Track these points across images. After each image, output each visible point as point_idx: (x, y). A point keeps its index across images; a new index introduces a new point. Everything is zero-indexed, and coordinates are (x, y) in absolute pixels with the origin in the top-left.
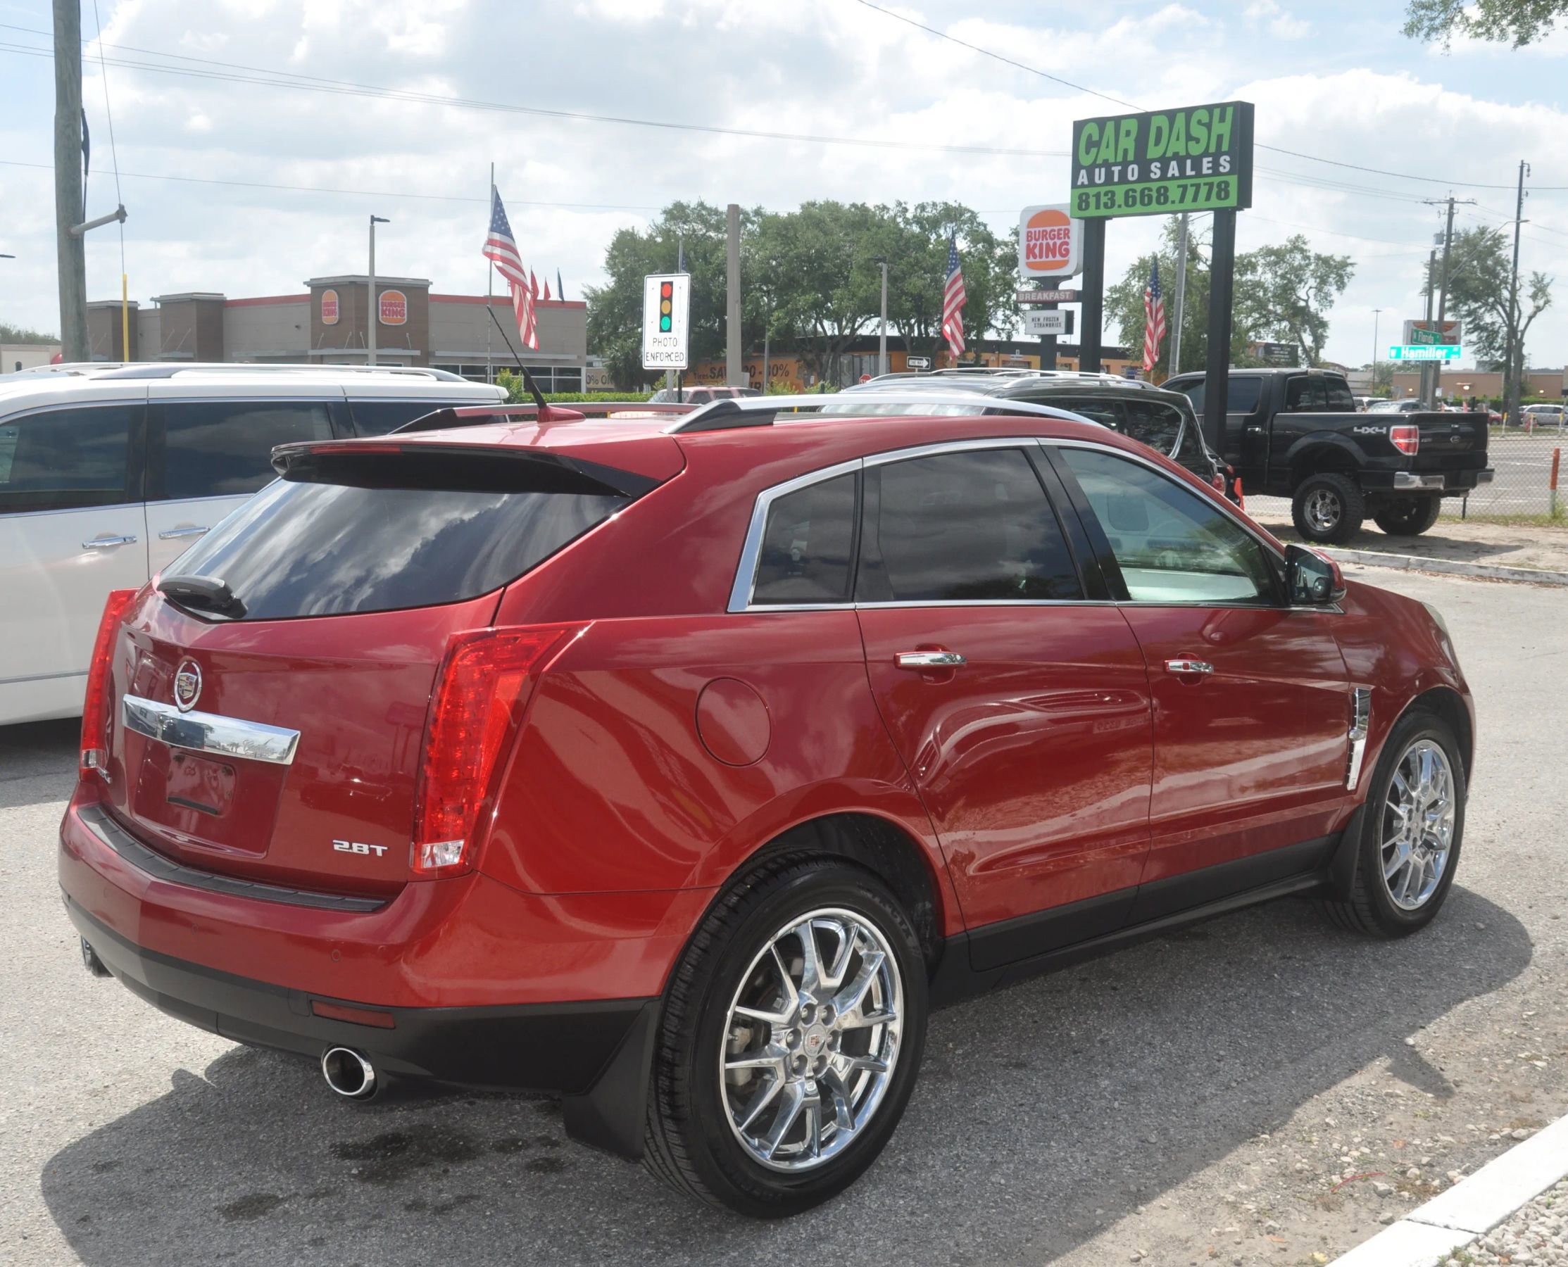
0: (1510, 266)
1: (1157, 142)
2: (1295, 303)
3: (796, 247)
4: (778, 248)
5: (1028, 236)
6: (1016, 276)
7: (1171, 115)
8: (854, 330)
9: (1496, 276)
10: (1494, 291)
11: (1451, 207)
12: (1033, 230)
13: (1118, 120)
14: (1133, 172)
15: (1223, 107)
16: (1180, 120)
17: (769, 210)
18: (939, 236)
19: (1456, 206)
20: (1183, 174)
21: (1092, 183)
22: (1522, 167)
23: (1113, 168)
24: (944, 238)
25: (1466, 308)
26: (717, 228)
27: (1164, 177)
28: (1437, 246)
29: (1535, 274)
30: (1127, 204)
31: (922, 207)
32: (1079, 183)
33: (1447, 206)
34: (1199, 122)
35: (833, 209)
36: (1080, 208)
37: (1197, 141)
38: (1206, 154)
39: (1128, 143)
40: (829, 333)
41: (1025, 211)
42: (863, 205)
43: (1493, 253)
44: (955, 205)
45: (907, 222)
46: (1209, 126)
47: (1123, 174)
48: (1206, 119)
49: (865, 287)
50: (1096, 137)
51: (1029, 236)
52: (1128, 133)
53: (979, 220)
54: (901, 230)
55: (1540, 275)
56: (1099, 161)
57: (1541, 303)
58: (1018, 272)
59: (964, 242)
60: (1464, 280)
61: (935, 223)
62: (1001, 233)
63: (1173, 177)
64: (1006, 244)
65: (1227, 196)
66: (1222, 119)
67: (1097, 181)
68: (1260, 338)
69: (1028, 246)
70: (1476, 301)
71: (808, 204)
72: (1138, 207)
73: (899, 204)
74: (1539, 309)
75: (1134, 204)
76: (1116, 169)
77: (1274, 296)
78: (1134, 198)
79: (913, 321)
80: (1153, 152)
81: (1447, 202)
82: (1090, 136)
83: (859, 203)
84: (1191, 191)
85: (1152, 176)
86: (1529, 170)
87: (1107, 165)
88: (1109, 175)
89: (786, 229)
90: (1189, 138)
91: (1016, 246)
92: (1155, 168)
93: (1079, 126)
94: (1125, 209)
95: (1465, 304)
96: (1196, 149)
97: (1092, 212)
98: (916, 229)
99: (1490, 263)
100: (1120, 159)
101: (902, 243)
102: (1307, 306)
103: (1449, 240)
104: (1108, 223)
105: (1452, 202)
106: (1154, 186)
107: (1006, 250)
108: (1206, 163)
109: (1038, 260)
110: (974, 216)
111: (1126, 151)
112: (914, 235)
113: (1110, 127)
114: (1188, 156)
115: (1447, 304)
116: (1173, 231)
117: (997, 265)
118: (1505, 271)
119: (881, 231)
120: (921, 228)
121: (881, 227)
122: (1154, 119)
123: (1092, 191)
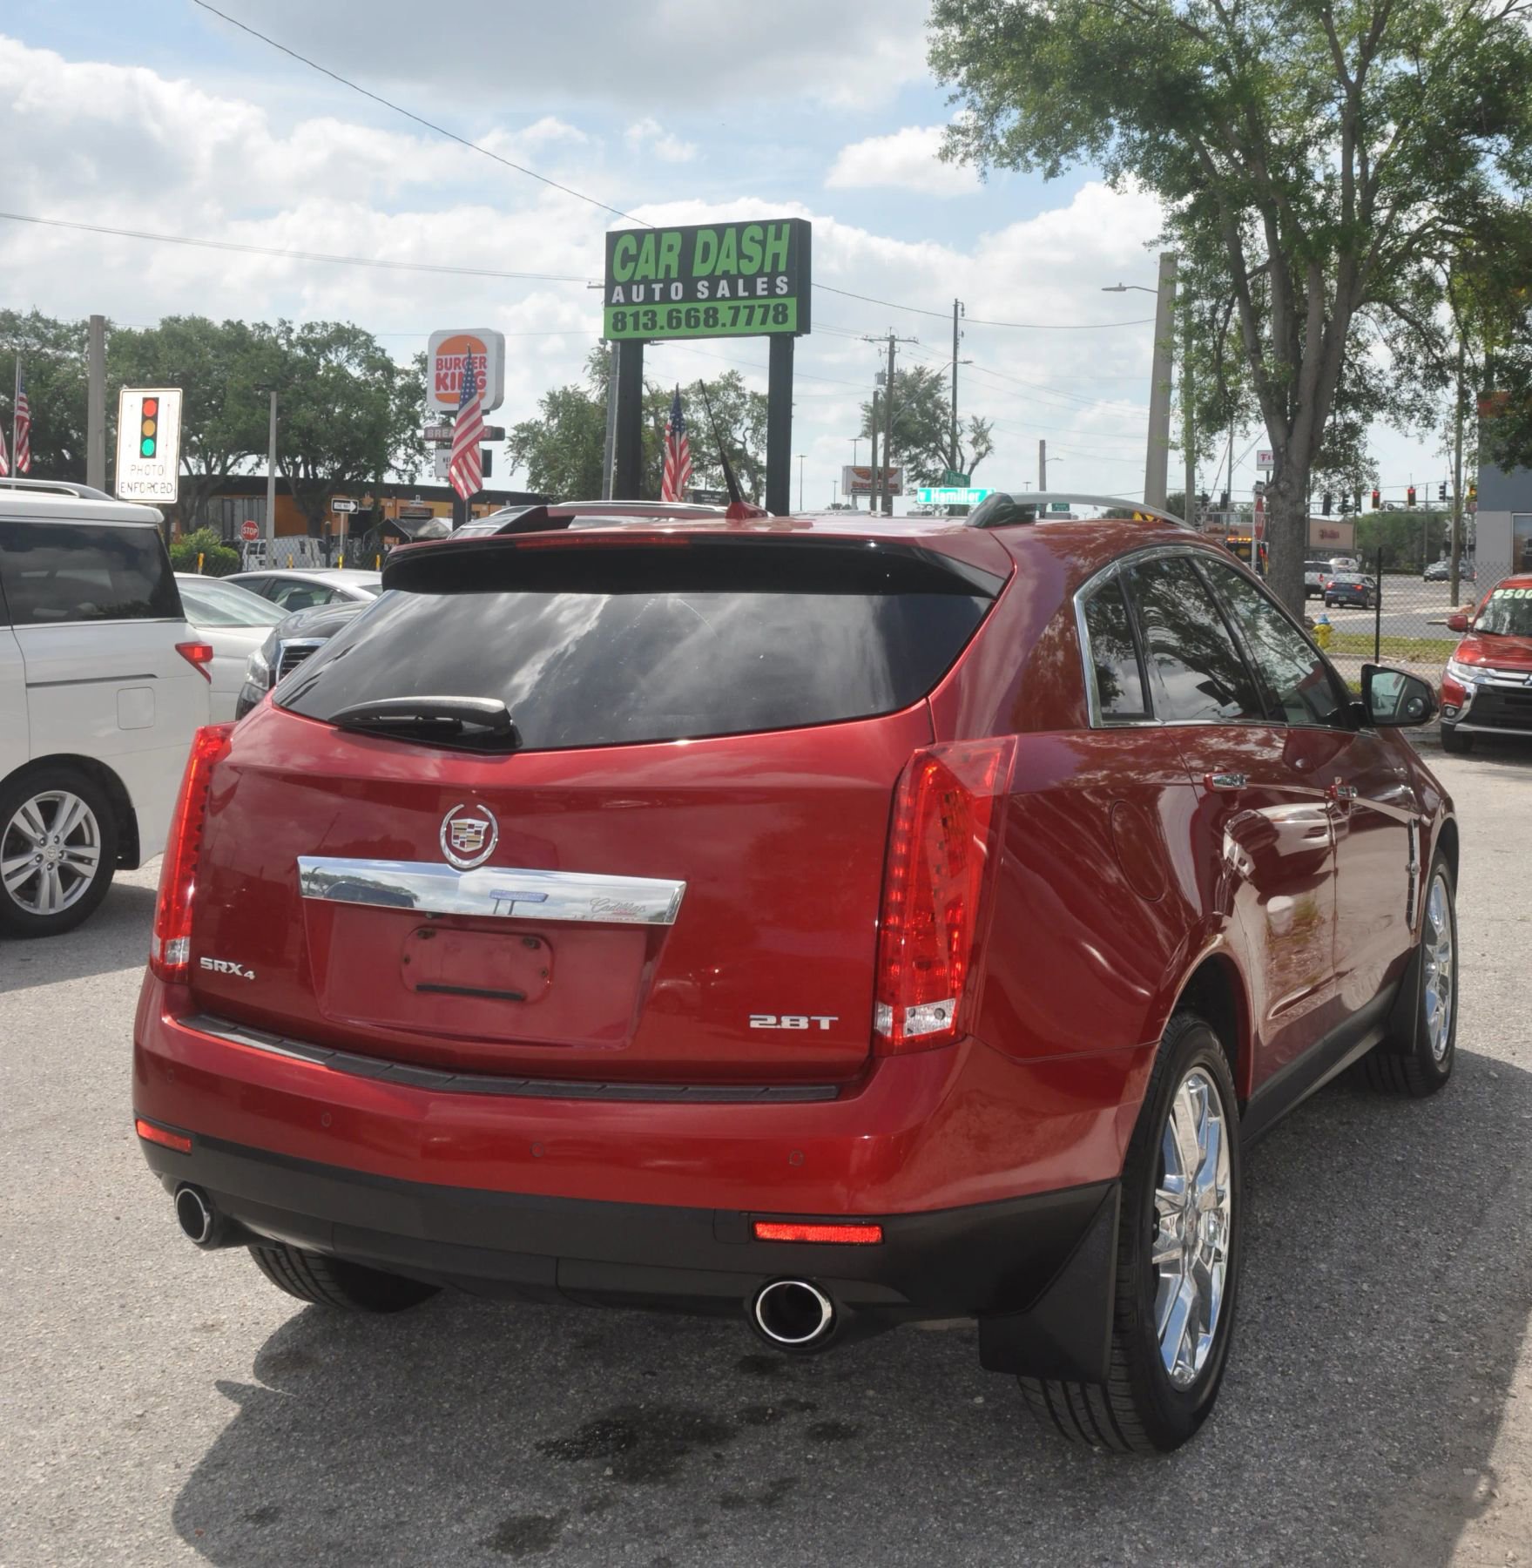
0: (949, 410)
1: (705, 259)
2: (731, 445)
3: (156, 370)
4: (134, 370)
6: (419, 410)
7: (720, 229)
8: (225, 469)
9: (936, 419)
10: (936, 437)
11: (892, 346)
12: (443, 357)
13: (658, 233)
14: (677, 291)
15: (779, 224)
16: (730, 236)
17: (120, 325)
18: (329, 362)
19: (896, 344)
20: (734, 294)
21: (629, 301)
22: (956, 306)
23: (654, 286)
24: (335, 364)
25: (907, 453)
26: (56, 344)
27: (712, 296)
28: (880, 386)
29: (975, 419)
30: (670, 326)
31: (310, 328)
32: (614, 301)
33: (887, 344)
34: (752, 239)
35: (200, 326)
36: (615, 328)
37: (750, 259)
38: (760, 273)
39: (671, 259)
40: (195, 472)
41: (435, 335)
42: (240, 323)
43: (931, 396)
44: (347, 326)
45: (291, 344)
46: (763, 243)
47: (665, 292)
48: (760, 236)
49: (244, 418)
50: (633, 251)
51: (439, 364)
52: (670, 248)
53: (376, 344)
54: (285, 352)
55: (980, 418)
56: (638, 277)
57: (982, 449)
58: (422, 405)
59: (358, 369)
60: (903, 424)
62: (403, 360)
63: (723, 298)
64: (407, 373)
65: (785, 320)
66: (778, 237)
67: (635, 299)
68: (694, 484)
69: (438, 376)
70: (918, 447)
71: (171, 319)
72: (683, 330)
73: (283, 323)
74: (981, 456)
75: (679, 325)
76: (657, 287)
77: (708, 437)
78: (679, 320)
79: (299, 459)
80: (700, 269)
81: (887, 339)
82: (626, 250)
83: (235, 320)
84: (744, 314)
85: (699, 295)
86: (963, 310)
87: (646, 281)
88: (649, 293)
90: (741, 255)
91: (421, 377)
92: (703, 288)
93: (613, 239)
94: (667, 331)
95: (906, 449)
96: (749, 268)
97: (629, 333)
98: (300, 352)
99: (929, 405)
100: (661, 275)
101: (286, 368)
102: (744, 449)
103: (892, 379)
105: (892, 340)
106: (702, 306)
107: (407, 379)
108: (761, 284)
109: (450, 391)
110: (370, 339)
111: (668, 268)
112: (300, 360)
113: (650, 240)
114: (740, 275)
115: (891, 449)
116: (599, 363)
117: (396, 396)
118: (945, 414)
119: (262, 353)
120: (308, 351)
121: (260, 349)
122: (700, 233)
123: (629, 310)
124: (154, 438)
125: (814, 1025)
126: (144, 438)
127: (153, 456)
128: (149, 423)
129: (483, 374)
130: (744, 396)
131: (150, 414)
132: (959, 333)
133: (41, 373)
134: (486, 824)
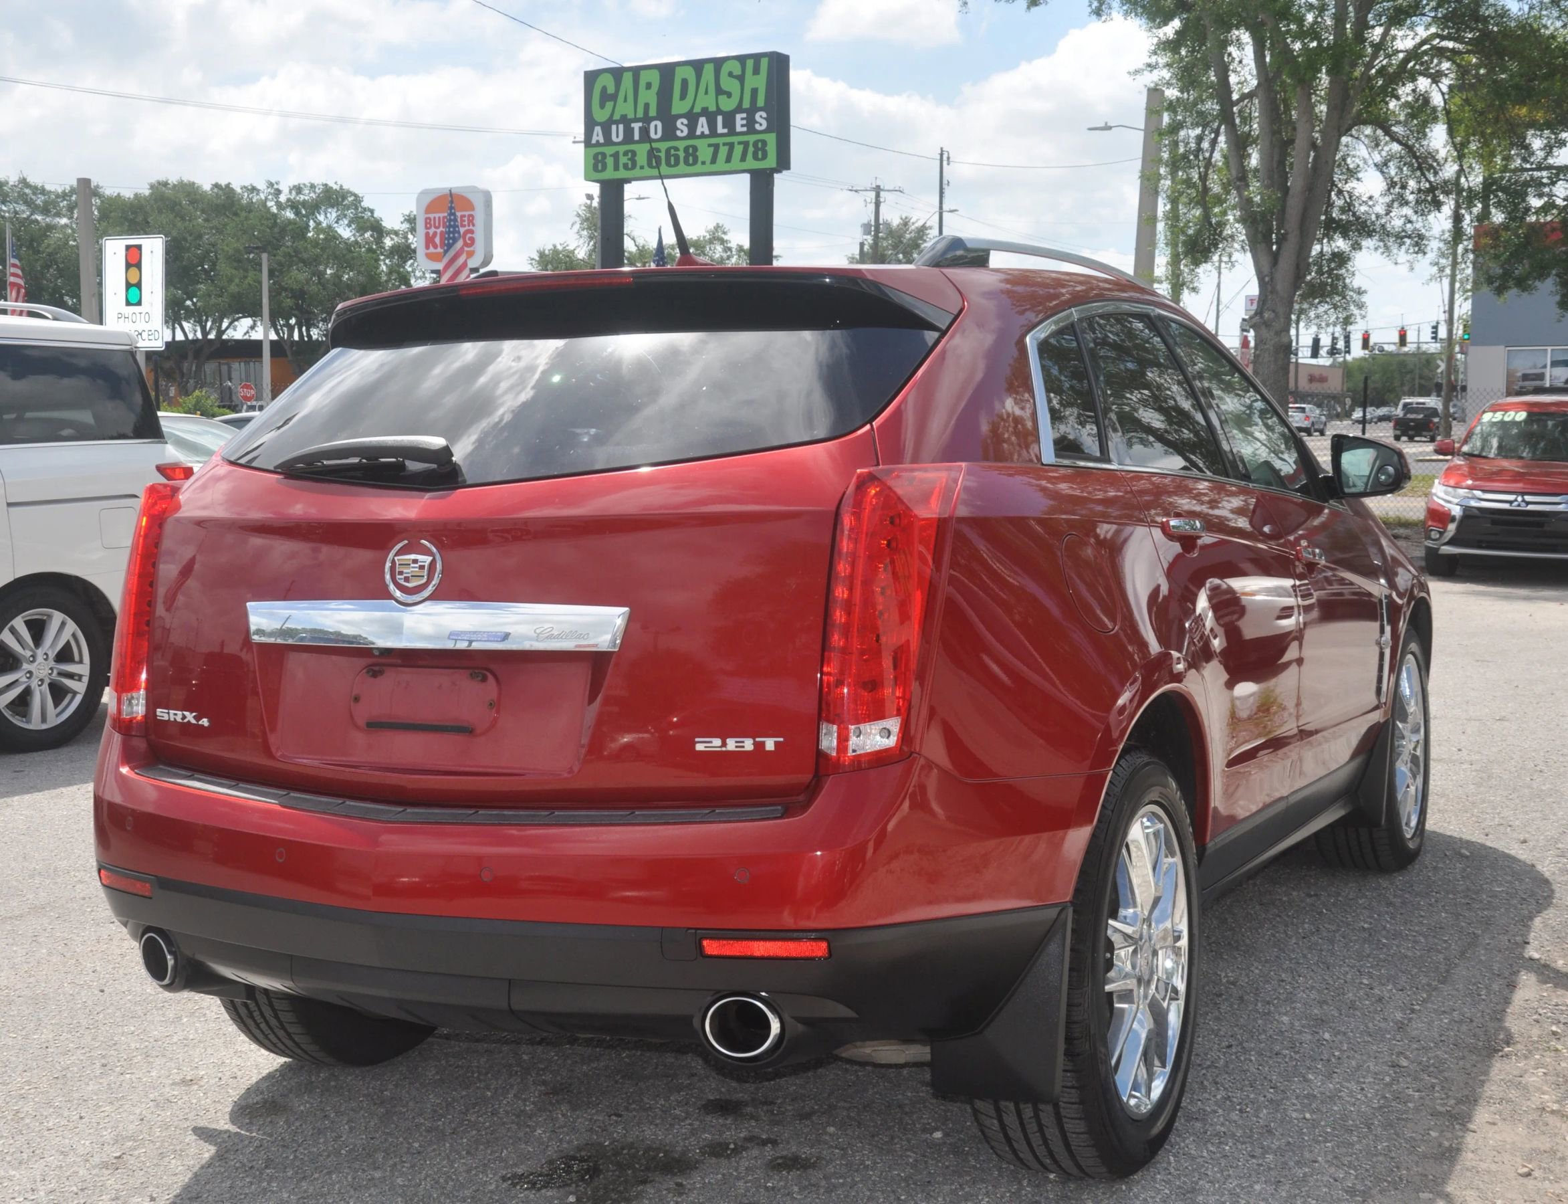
1: (683, 96)
5: (426, 223)
6: (410, 269)
7: (698, 65)
8: (221, 332)
11: (878, 196)
12: (432, 216)
13: (636, 71)
14: (656, 129)
15: (757, 57)
18: (319, 223)
19: (882, 194)
20: (713, 132)
21: (608, 141)
22: (942, 155)
23: (633, 125)
24: (324, 225)
26: (45, 211)
27: (692, 135)
28: (865, 237)
30: (650, 166)
31: (298, 189)
32: (594, 141)
33: (873, 194)
34: (730, 74)
35: (189, 190)
36: (595, 169)
37: (729, 95)
38: (739, 109)
39: (650, 97)
40: (191, 336)
41: (425, 192)
42: (228, 185)
43: (918, 245)
44: (335, 187)
45: (280, 206)
46: (741, 79)
47: (645, 132)
48: (737, 71)
49: (237, 281)
50: (611, 90)
51: (428, 223)
52: (649, 86)
53: (365, 204)
54: (275, 215)
56: (617, 117)
58: (412, 265)
59: (348, 230)
61: (314, 207)
63: (703, 135)
64: (396, 233)
65: (765, 157)
66: (756, 71)
67: (614, 138)
69: (427, 234)
71: (159, 183)
72: (664, 169)
73: (271, 185)
75: (658, 165)
76: (636, 126)
78: (659, 158)
79: (293, 321)
80: (679, 107)
81: (873, 189)
82: (604, 89)
83: (223, 183)
84: (723, 151)
85: (679, 133)
86: (948, 158)
87: (626, 121)
88: (629, 132)
89: (134, 213)
90: (719, 91)
91: (410, 236)
92: (682, 126)
93: (591, 78)
94: (648, 171)
96: (727, 105)
97: (610, 174)
98: (289, 214)
99: (915, 256)
100: (640, 114)
101: (276, 230)
103: (877, 230)
104: (627, 187)
105: (878, 190)
106: (681, 145)
107: (396, 239)
108: (740, 121)
109: (438, 249)
110: (358, 199)
111: (647, 106)
112: (290, 222)
113: (628, 78)
114: (719, 111)
116: (587, 219)
117: (387, 257)
119: (251, 216)
120: (297, 213)
121: (250, 211)
122: (678, 70)
123: (609, 150)
124: (139, 285)
125: (759, 746)
126: (129, 285)
127: (139, 303)
128: (134, 270)
129: (472, 232)
130: (730, 249)
131: (134, 260)
132: (945, 182)
133: (32, 240)
134: (430, 558)
